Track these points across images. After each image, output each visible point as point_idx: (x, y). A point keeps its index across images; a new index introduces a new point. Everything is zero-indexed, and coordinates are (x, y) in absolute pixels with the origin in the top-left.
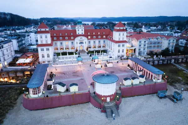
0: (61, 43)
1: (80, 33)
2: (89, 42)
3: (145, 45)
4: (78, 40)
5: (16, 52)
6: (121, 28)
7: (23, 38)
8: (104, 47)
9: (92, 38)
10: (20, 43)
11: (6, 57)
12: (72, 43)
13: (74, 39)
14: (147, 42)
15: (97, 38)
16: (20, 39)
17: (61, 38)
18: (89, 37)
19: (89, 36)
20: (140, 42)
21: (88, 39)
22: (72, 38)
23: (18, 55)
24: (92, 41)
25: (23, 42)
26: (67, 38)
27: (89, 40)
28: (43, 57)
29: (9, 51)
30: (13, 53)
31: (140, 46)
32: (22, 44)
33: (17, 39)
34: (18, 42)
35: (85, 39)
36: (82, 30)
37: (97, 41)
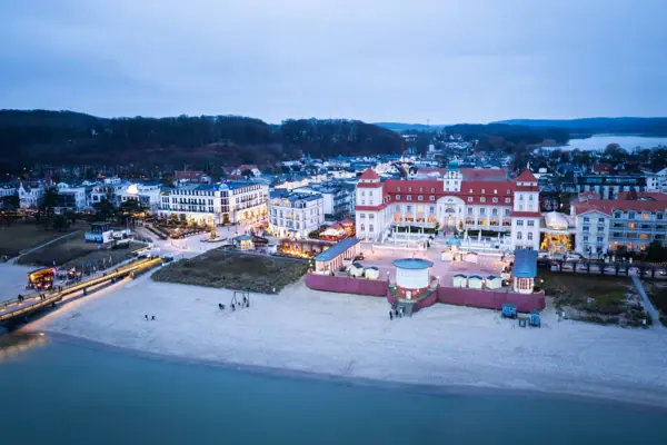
0: (409, 208)
1: (452, 189)
2: (470, 210)
3: (600, 229)
4: (443, 202)
5: (327, 217)
6: (528, 184)
7: (347, 192)
8: (508, 224)
9: (476, 201)
10: (339, 202)
11: (308, 223)
12: (432, 209)
13: (435, 202)
14: (607, 222)
15: (489, 202)
16: (339, 194)
17: (409, 197)
18: (471, 199)
19: (471, 195)
20: (586, 219)
21: (467, 203)
22: (432, 198)
23: (330, 223)
24: (476, 209)
25: (347, 199)
26: (420, 198)
27: (469, 206)
28: (363, 229)
29: (315, 215)
30: (322, 218)
31: (586, 228)
32: (344, 204)
33: (335, 193)
34: (335, 199)
35: (458, 203)
36: (456, 183)
37: (489, 210)
